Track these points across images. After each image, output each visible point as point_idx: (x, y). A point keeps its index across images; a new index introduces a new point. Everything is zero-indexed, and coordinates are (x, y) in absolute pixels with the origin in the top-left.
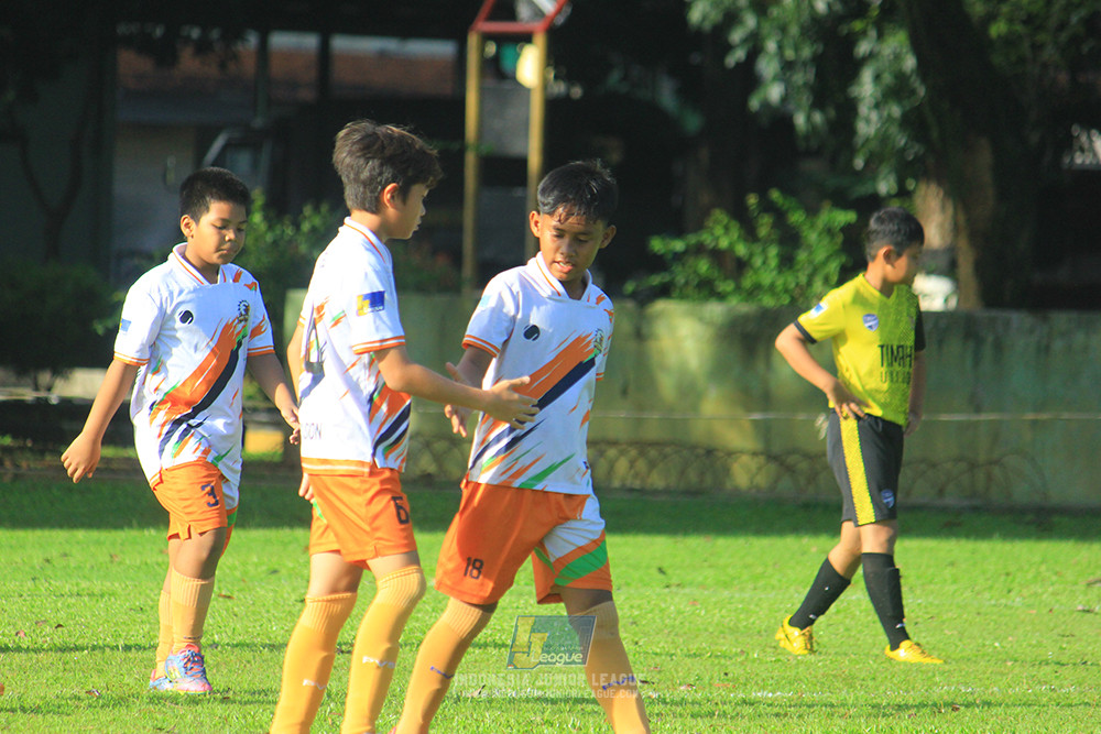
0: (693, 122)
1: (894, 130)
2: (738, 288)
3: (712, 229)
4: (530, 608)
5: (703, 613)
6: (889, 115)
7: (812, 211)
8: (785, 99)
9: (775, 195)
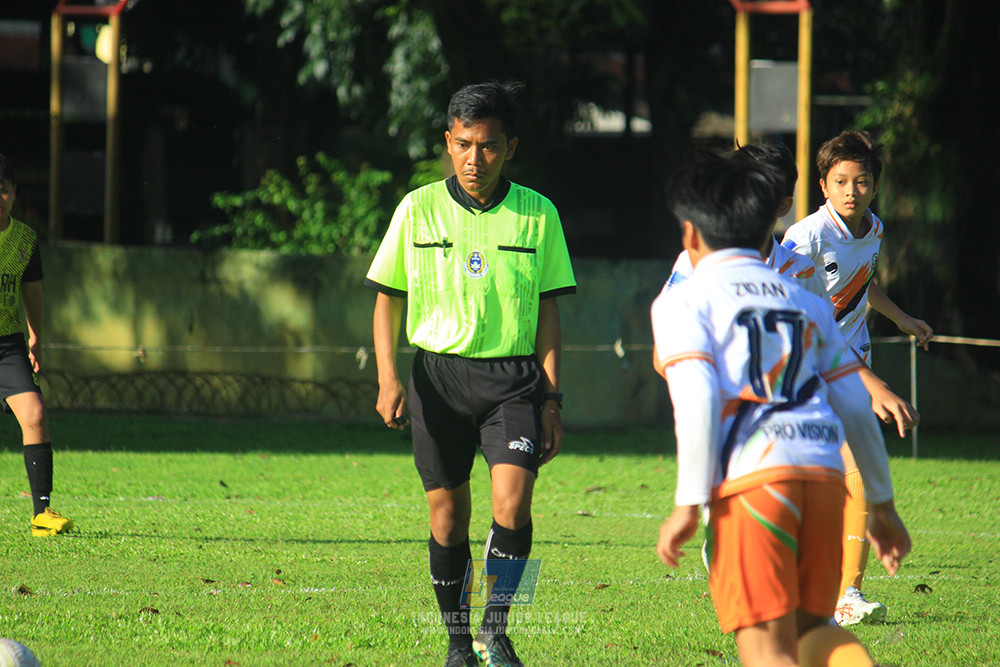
0: (249, 93)
1: (422, 102)
2: (290, 238)
3: (266, 186)
4: (107, 518)
5: (258, 520)
6: (419, 90)
7: (353, 172)
8: (328, 74)
9: (321, 157)
